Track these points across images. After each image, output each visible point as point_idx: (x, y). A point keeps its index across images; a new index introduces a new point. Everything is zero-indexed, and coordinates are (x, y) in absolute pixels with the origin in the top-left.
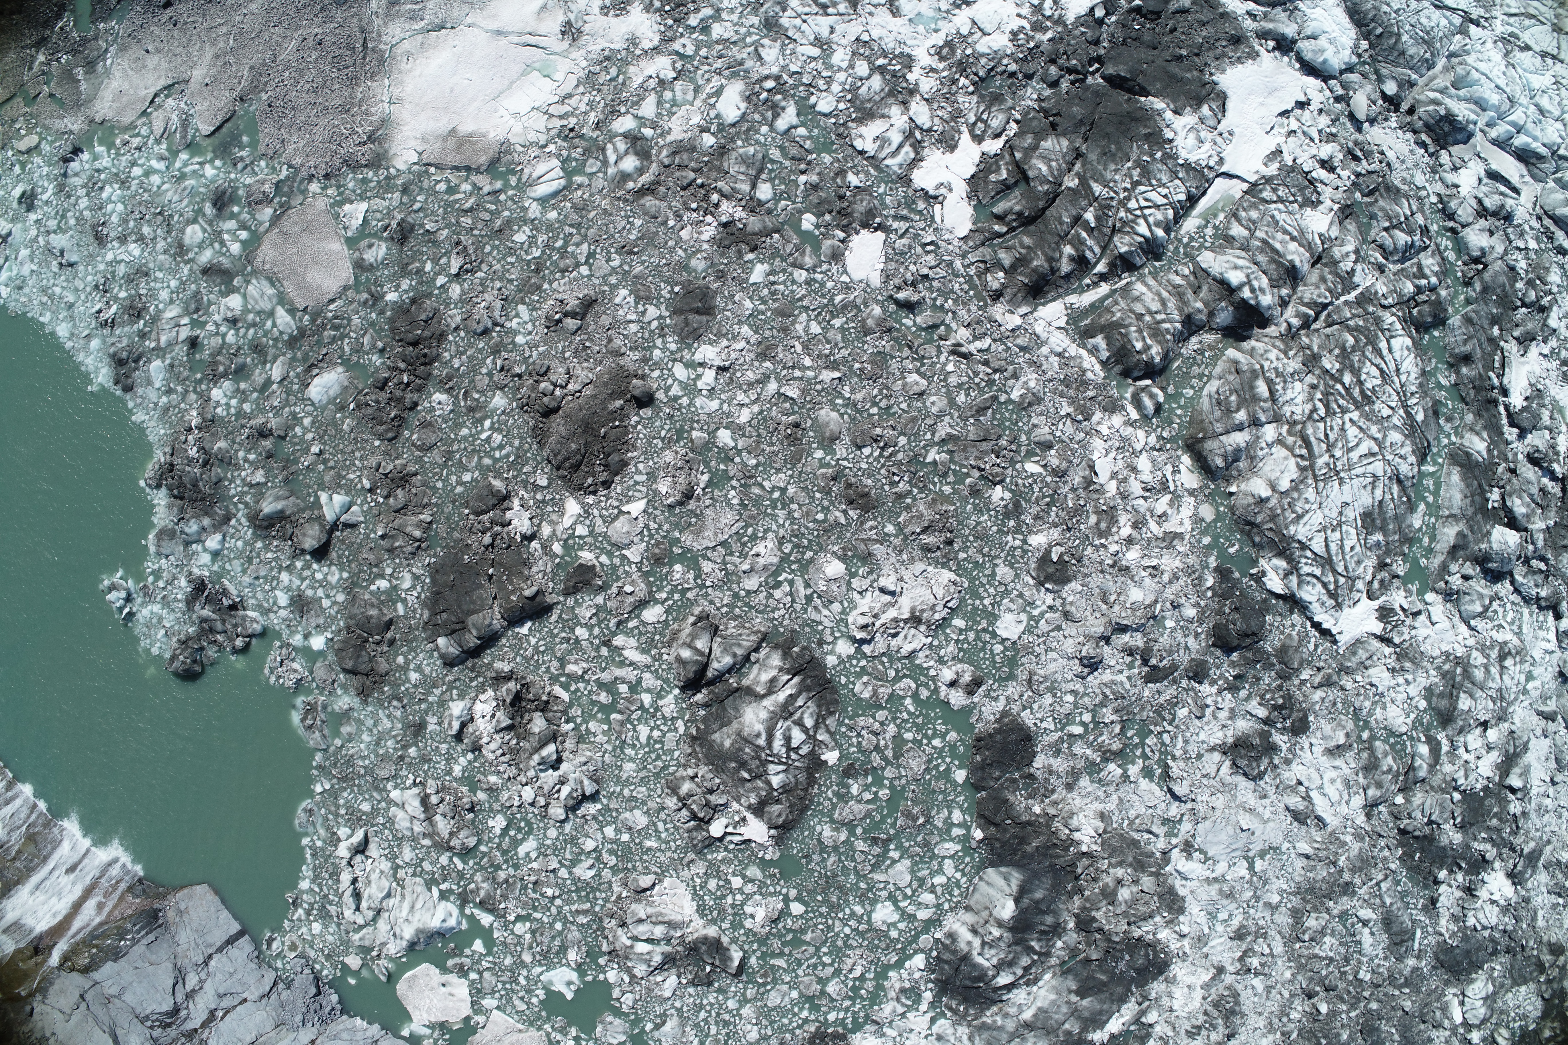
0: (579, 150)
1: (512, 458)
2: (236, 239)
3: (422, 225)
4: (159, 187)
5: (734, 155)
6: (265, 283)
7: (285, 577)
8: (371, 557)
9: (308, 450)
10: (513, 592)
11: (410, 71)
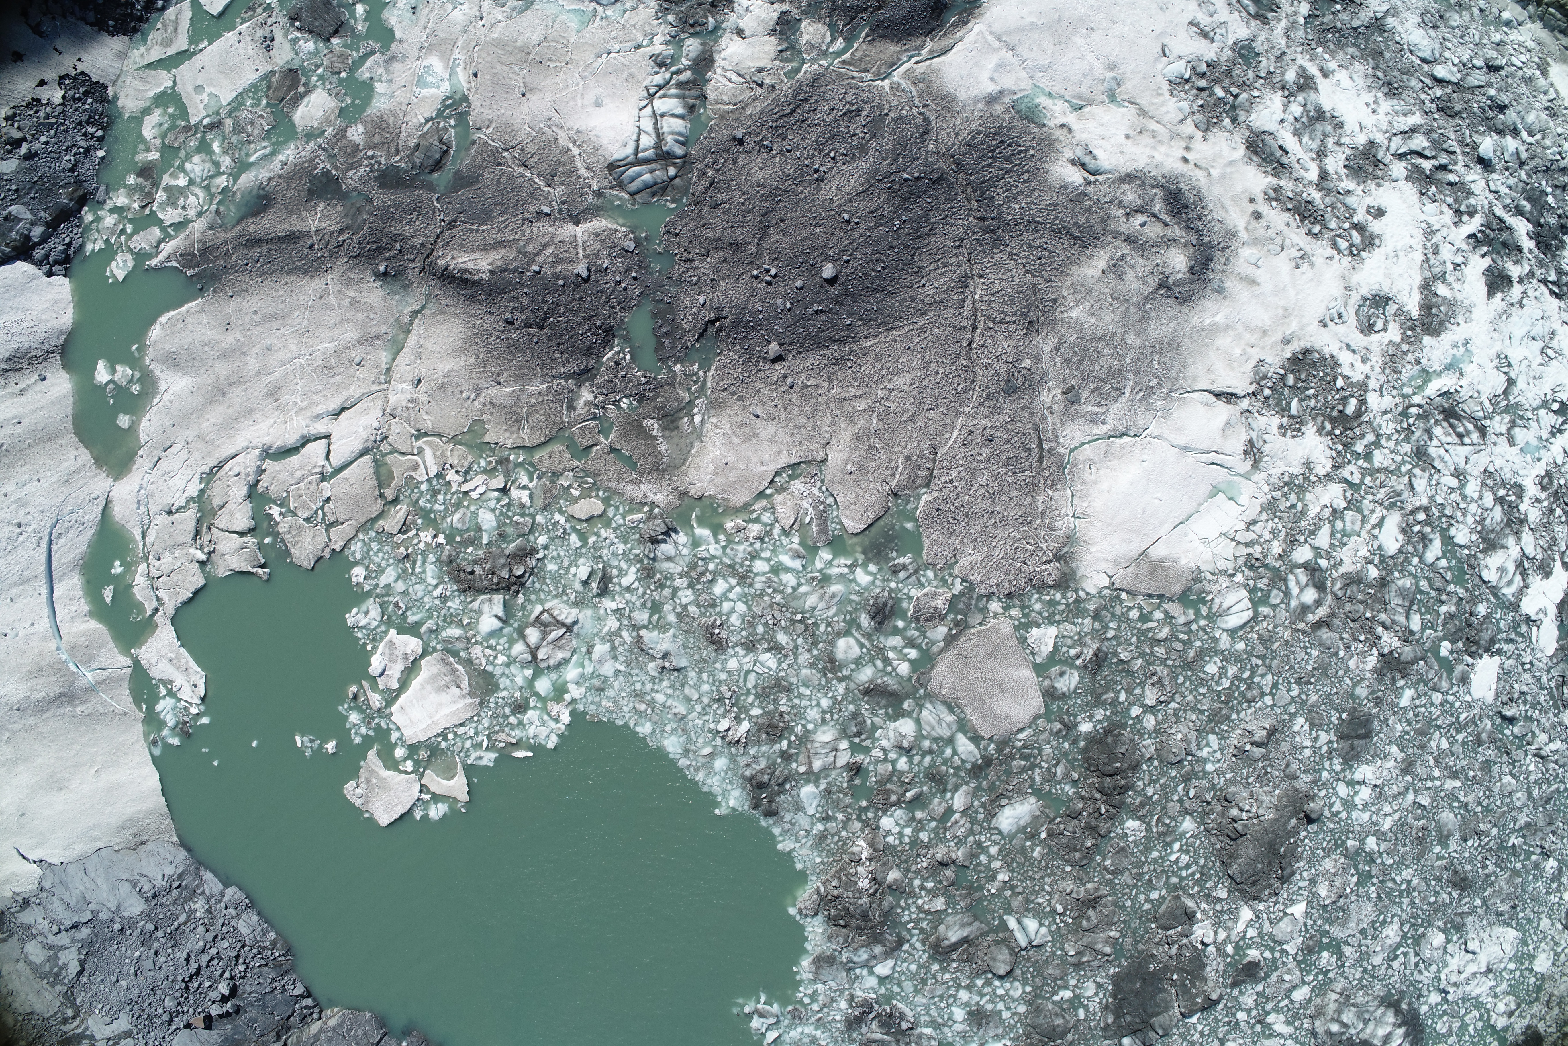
0: (1265, 581)
1: (1197, 876)
2: (904, 658)
3: (1116, 654)
4: (794, 589)
5: (1393, 588)
6: (942, 708)
7: (964, 995)
8: (1056, 972)
9: (993, 878)
10: (1197, 995)
11: (1095, 483)
